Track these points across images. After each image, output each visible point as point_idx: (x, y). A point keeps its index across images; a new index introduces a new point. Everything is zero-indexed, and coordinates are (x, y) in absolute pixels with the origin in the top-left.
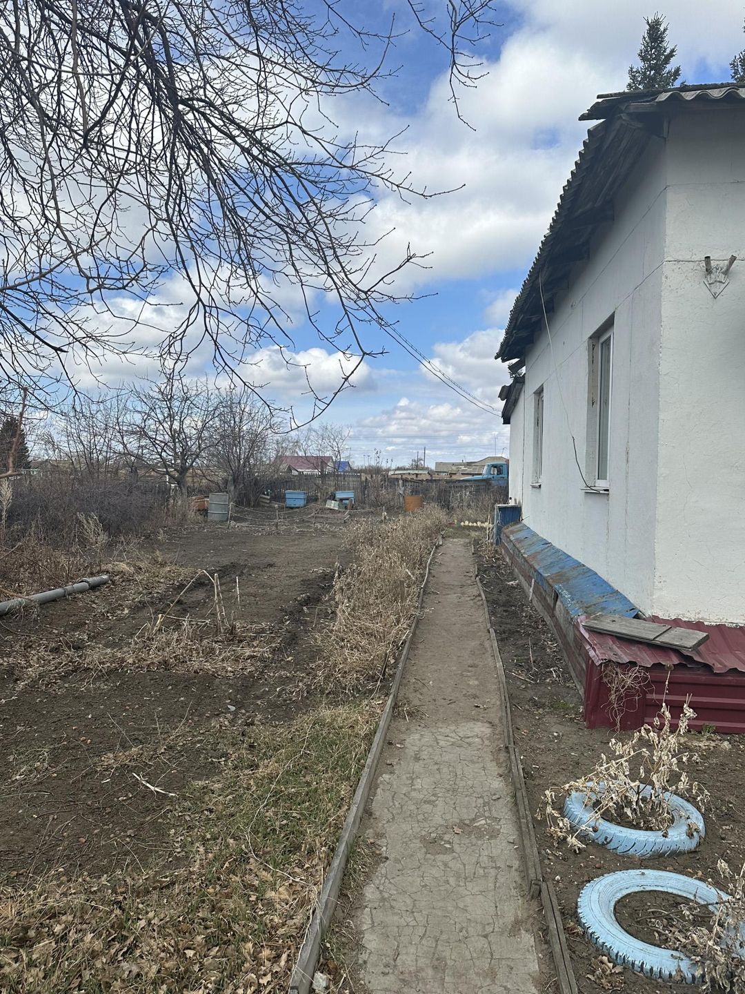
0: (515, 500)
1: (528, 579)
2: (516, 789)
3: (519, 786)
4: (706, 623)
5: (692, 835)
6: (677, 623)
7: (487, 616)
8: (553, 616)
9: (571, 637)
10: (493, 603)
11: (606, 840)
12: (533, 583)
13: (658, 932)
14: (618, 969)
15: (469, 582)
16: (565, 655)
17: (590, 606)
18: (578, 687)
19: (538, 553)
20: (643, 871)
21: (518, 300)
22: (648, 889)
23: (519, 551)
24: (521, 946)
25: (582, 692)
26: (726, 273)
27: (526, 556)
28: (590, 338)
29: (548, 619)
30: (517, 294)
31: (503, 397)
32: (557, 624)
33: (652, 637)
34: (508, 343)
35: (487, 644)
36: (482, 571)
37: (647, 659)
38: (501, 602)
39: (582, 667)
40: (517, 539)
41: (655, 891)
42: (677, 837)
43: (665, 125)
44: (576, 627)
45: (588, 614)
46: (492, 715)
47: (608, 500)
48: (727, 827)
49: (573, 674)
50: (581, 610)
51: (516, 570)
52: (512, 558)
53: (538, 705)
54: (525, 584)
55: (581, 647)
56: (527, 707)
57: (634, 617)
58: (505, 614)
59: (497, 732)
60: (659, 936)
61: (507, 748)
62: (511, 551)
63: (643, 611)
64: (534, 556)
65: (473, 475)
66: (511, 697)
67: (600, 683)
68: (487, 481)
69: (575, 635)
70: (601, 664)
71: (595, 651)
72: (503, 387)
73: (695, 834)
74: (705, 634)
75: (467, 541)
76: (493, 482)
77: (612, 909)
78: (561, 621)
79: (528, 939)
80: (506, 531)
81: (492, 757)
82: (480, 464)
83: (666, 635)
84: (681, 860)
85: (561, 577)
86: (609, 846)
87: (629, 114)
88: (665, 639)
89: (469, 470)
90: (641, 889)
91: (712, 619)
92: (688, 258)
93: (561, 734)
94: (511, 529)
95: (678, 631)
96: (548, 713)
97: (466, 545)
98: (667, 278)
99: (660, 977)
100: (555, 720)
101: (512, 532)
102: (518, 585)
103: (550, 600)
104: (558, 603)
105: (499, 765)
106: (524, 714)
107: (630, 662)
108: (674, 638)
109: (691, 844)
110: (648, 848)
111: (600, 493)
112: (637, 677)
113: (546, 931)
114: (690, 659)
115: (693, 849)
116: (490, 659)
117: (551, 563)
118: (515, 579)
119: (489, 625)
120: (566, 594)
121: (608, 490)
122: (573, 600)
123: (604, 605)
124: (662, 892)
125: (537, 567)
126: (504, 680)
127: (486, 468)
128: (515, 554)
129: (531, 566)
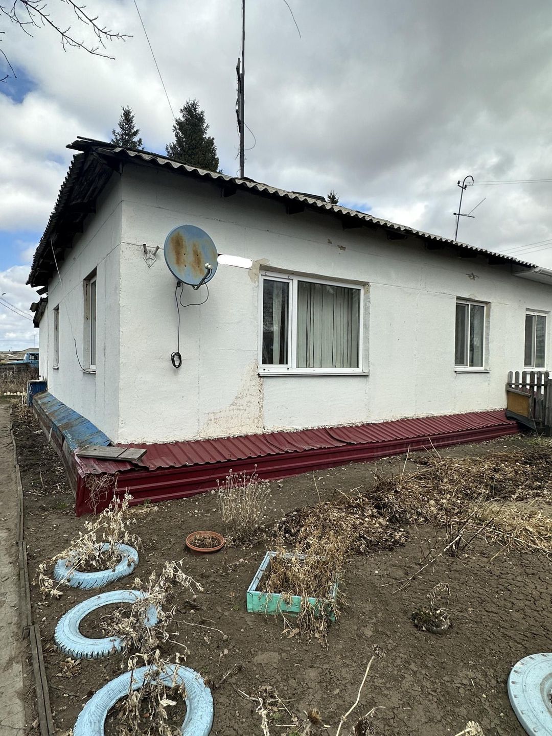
0: (43, 377)
1: (48, 428)
2: (20, 569)
3: (23, 567)
4: (147, 444)
5: (130, 565)
6: (131, 446)
7: (15, 457)
8: (62, 450)
9: (70, 463)
10: (20, 448)
11: (79, 584)
12: (51, 431)
13: (104, 629)
14: (78, 662)
15: (5, 434)
16: (67, 474)
17: (83, 442)
18: (73, 492)
19: (56, 411)
20: (99, 596)
21: (38, 249)
22: (101, 605)
23: (43, 411)
24: (12, 675)
25: (75, 495)
26: (154, 254)
27: (47, 413)
28: (85, 279)
29: (59, 453)
30: (38, 245)
31: (33, 310)
32: (64, 456)
33: (116, 456)
34: (34, 275)
35: (13, 476)
36: (16, 425)
37: (113, 469)
38: (28, 446)
39: (75, 480)
40: (43, 403)
41: (106, 605)
42: (122, 569)
43: (121, 166)
44: (73, 456)
45: (80, 447)
46: (10, 523)
47: (95, 377)
48: (152, 554)
49: (71, 485)
50: (77, 445)
51: (41, 423)
52: (39, 415)
53: (44, 509)
54: (46, 432)
55: (75, 468)
56: (37, 512)
57: (108, 446)
58: (29, 453)
59: (12, 534)
60: (105, 631)
61: (17, 543)
62: (39, 411)
63: (113, 441)
64: (53, 413)
65: (18, 360)
66: (25, 508)
67: (85, 488)
68: (27, 365)
69: (72, 461)
70: (85, 477)
71: (82, 470)
72: (33, 304)
73: (132, 564)
74: (145, 450)
75: (8, 405)
76: (31, 365)
77: (78, 626)
78: (66, 453)
79: (17, 668)
80: (36, 398)
81: (5, 552)
82: (22, 353)
83: (124, 453)
84: (124, 581)
85: (68, 426)
86: (81, 587)
87: (98, 154)
88: (124, 456)
89: (14, 357)
90: (98, 607)
91: (150, 441)
92: (134, 243)
93: (58, 525)
94: (39, 396)
95: (131, 450)
96: (51, 513)
97: (6, 409)
98: (123, 252)
99: (103, 656)
100: (55, 517)
101: (40, 398)
102: (42, 433)
103: (60, 441)
104: (65, 442)
105: (11, 556)
106: (34, 517)
107: (103, 473)
108: (128, 455)
109: (130, 570)
110: (105, 581)
111: (90, 373)
112: (106, 480)
113: (30, 658)
114: (136, 465)
115: (131, 573)
116: (14, 485)
117: (63, 417)
118: (40, 429)
119: (15, 463)
120: (69, 436)
121: (95, 371)
122: (73, 439)
123: (91, 440)
124: (109, 604)
125: (53, 420)
126: (22, 497)
127: (26, 355)
128: (41, 413)
129: (50, 420)
